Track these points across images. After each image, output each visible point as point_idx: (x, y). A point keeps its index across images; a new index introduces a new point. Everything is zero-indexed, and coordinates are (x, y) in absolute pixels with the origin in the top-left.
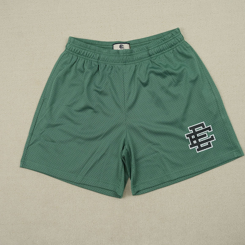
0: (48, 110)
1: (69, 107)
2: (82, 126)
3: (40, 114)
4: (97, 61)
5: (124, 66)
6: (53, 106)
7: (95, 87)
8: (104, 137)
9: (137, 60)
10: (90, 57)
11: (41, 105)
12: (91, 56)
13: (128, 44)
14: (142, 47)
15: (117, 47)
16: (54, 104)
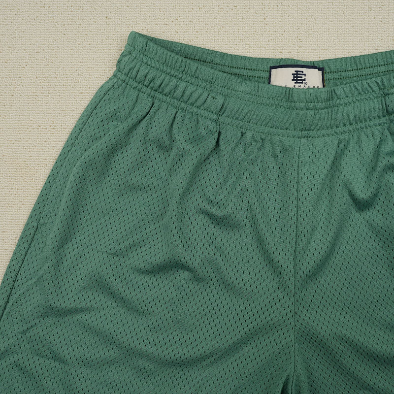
0: (49, 264)
1: (116, 258)
2: (154, 319)
3: (22, 270)
4: (215, 117)
5: (304, 141)
6: (67, 252)
7: (205, 203)
8: (220, 358)
9: (345, 125)
10: (192, 104)
11: (29, 242)
12: (196, 101)
13: (319, 69)
14: (364, 82)
15: (282, 78)
16: (70, 244)
